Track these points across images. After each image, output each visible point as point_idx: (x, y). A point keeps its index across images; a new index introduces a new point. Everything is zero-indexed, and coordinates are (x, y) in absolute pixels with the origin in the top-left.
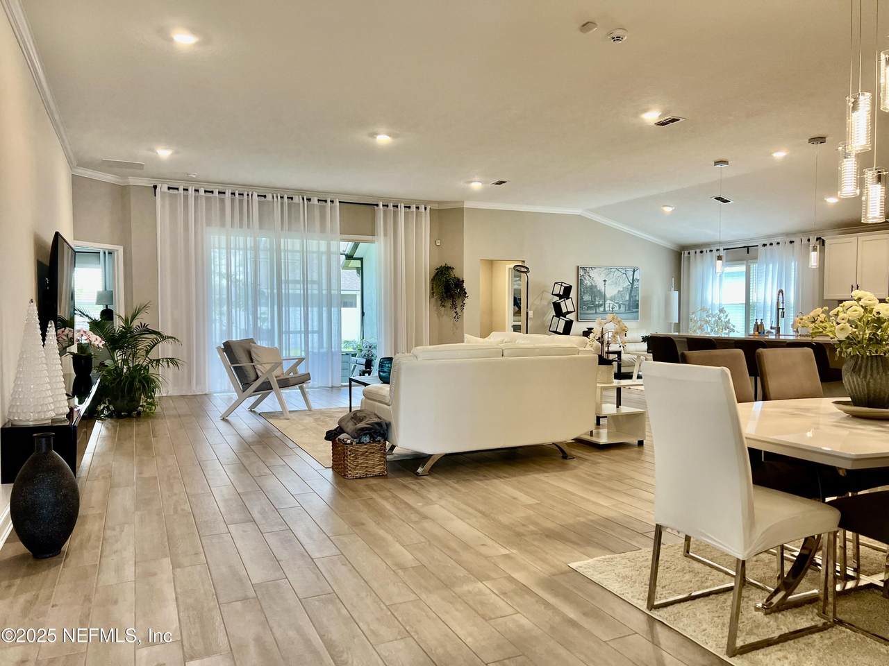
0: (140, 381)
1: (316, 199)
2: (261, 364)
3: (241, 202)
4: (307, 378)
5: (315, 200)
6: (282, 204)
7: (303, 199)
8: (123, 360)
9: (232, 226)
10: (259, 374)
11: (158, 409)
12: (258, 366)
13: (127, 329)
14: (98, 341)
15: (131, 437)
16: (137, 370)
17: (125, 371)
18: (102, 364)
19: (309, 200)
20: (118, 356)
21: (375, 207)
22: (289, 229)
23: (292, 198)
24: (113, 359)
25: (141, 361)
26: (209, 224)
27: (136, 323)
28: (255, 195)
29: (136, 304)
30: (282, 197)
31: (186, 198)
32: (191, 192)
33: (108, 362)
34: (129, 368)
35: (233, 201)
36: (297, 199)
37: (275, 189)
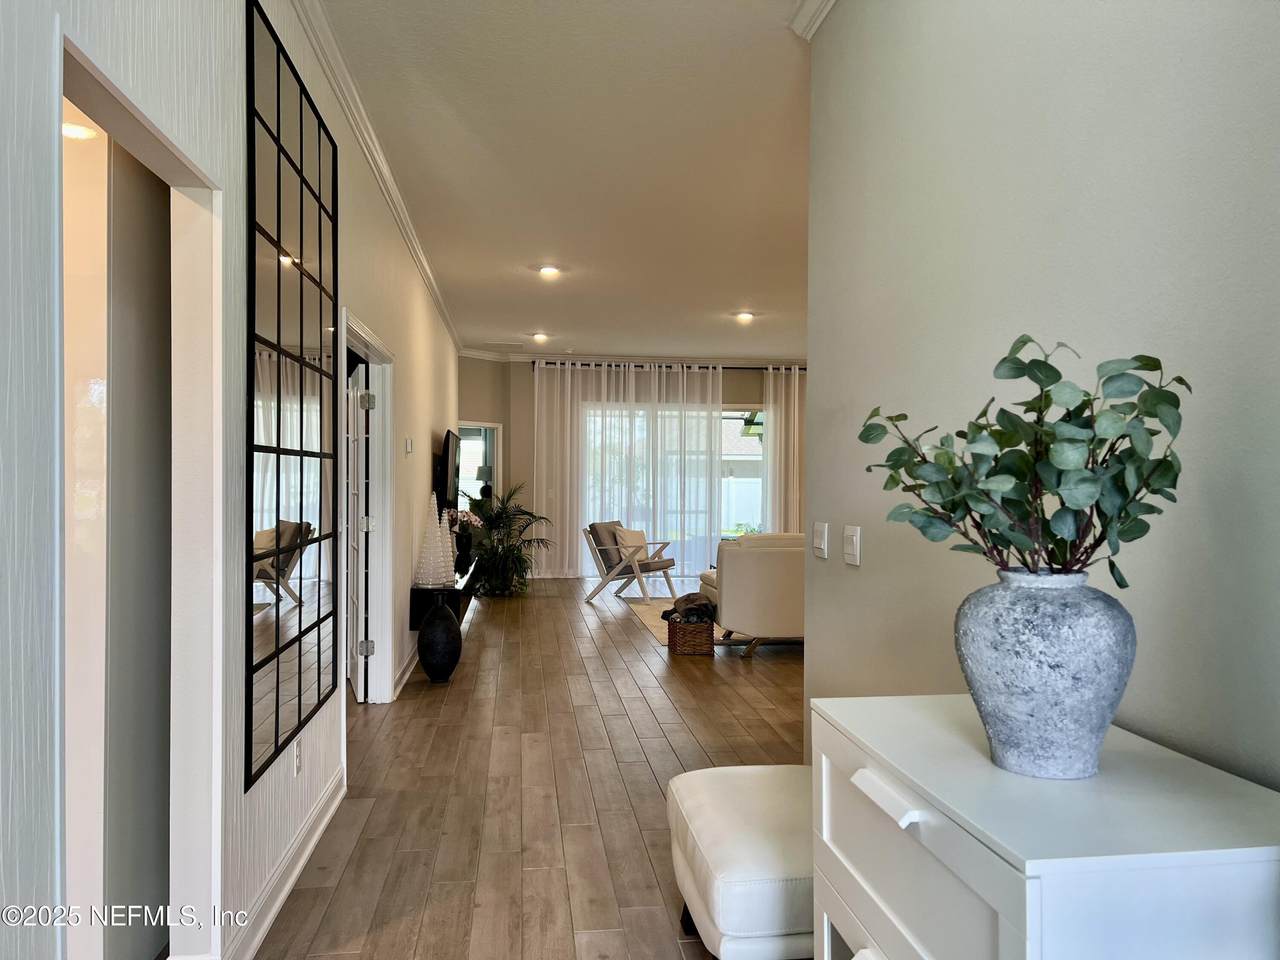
0: (513, 562)
1: (696, 367)
2: (625, 548)
3: (618, 373)
4: (671, 563)
5: (695, 369)
6: (660, 373)
7: (683, 367)
8: (499, 540)
9: (608, 400)
10: (623, 557)
11: (529, 590)
12: (623, 550)
13: (504, 508)
14: (476, 521)
15: (503, 611)
16: (510, 550)
17: (500, 550)
18: (480, 543)
19: (689, 367)
20: (495, 536)
21: (765, 371)
22: (667, 401)
23: (670, 367)
24: (490, 538)
25: (513, 541)
26: (585, 399)
27: (512, 503)
28: (632, 365)
29: (513, 484)
30: (660, 367)
31: (563, 372)
32: (568, 365)
33: (486, 542)
34: (503, 548)
35: (609, 373)
36: (676, 368)
37: (652, 359)
